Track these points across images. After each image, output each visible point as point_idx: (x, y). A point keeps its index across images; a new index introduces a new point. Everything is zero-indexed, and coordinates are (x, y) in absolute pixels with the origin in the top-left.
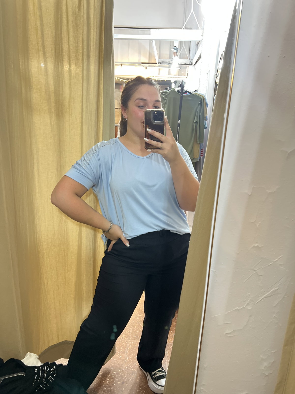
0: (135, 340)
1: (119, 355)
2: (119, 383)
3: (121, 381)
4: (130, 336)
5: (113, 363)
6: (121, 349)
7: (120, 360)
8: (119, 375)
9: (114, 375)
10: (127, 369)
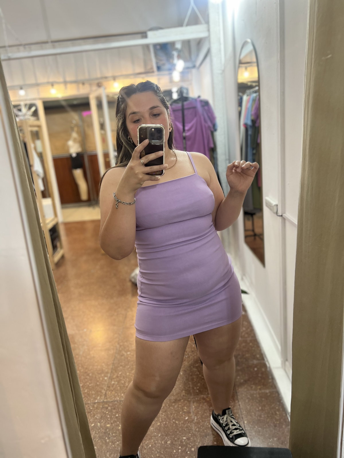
0: (198, 395)
1: (184, 416)
2: (193, 449)
3: (195, 447)
4: (191, 391)
5: (180, 427)
6: (185, 409)
7: (187, 422)
8: (191, 440)
9: (185, 441)
10: (199, 431)
